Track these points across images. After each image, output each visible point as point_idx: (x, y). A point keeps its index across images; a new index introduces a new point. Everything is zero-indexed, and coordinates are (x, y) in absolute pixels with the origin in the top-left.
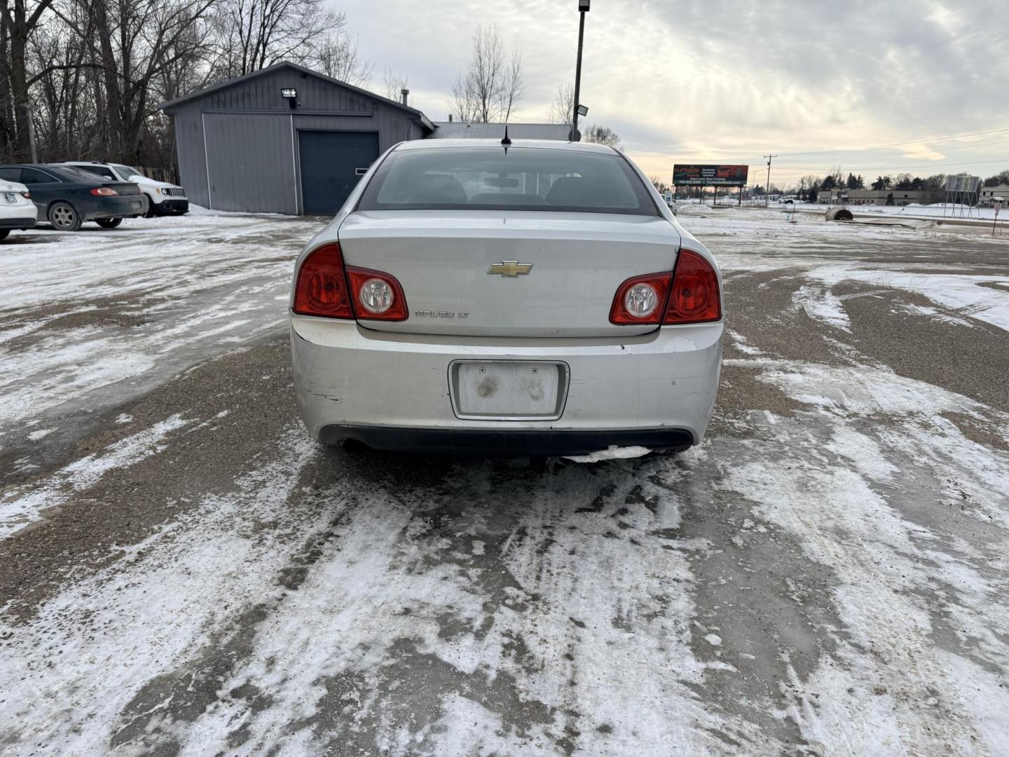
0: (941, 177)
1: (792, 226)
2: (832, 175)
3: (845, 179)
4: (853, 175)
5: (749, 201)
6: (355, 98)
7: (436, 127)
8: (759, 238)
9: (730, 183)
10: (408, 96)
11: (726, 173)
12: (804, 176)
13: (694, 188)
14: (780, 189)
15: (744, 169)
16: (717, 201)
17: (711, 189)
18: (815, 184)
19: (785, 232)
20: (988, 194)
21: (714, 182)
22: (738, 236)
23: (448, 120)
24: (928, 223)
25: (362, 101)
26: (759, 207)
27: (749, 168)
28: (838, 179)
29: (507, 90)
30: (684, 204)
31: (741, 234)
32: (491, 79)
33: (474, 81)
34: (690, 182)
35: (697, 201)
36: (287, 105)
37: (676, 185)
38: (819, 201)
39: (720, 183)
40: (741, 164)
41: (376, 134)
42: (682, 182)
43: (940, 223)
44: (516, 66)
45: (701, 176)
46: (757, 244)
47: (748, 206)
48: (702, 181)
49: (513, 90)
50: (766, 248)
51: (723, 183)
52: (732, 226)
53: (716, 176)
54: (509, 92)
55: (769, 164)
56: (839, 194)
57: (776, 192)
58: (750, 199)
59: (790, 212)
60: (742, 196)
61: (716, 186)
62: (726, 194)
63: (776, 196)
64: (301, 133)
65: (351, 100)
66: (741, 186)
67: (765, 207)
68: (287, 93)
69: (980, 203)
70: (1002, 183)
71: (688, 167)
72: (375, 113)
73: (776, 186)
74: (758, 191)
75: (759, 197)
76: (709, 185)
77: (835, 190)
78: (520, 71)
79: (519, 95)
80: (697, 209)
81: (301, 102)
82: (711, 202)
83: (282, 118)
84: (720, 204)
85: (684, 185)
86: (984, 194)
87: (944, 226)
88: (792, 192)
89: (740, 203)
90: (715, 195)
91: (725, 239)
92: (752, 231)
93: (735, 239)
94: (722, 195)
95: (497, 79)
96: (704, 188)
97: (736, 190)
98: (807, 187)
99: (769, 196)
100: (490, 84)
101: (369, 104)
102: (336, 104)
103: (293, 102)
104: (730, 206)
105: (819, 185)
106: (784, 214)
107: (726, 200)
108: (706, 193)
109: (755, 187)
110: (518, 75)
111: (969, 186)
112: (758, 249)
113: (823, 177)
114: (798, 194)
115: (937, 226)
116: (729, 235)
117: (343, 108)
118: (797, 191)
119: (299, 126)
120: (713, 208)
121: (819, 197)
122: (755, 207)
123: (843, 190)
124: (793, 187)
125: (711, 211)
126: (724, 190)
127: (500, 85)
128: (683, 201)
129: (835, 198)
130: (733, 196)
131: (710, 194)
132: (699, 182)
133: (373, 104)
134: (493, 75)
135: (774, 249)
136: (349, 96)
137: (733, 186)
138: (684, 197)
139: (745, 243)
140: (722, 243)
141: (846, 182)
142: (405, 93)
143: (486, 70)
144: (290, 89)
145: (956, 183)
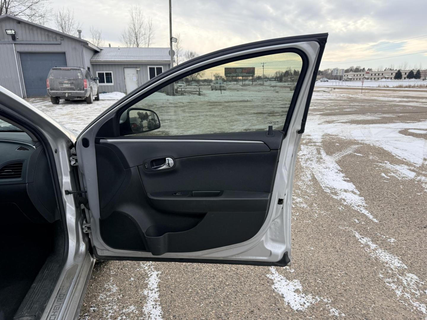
0: (328, 69)
1: (277, 94)
2: (287, 70)
3: (293, 72)
4: (295, 70)
5: (256, 82)
6: (50, 34)
7: (101, 50)
8: (264, 102)
9: (248, 75)
10: (81, 33)
11: (246, 71)
12: (277, 71)
13: (234, 78)
14: (268, 77)
15: (254, 69)
16: (244, 83)
17: (240, 78)
18: (281, 74)
19: (275, 98)
20: (346, 76)
21: (242, 75)
22: (254, 102)
23: (108, 46)
24: (330, 89)
25: (54, 36)
26: (261, 85)
27: (255, 68)
28: (290, 72)
29: (147, 35)
30: (230, 84)
31: (256, 100)
32: (139, 30)
33: (131, 31)
34: (232, 75)
35: (235, 83)
36: (10, 39)
37: (226, 77)
38: (283, 81)
39: (244, 75)
40: (252, 67)
41: (64, 53)
42: (229, 75)
43: (334, 89)
44: (150, 24)
45: (236, 72)
46: (263, 106)
47: (256, 85)
48: (237, 75)
49: (150, 35)
50: (269, 109)
51: (246, 75)
52: (251, 96)
53: (242, 72)
54: (148, 35)
55: (263, 66)
56: (291, 78)
57: (266, 78)
58: (256, 81)
59: (273, 87)
60: (253, 80)
61: (243, 76)
62: (247, 80)
63: (267, 80)
64: (21, 54)
65: (48, 35)
66: (252, 76)
67: (262, 85)
68: (9, 32)
69: (343, 79)
70: (350, 71)
71: (230, 68)
72: (62, 41)
73: (266, 75)
74: (259, 78)
75: (260, 80)
76: (240, 76)
77: (289, 77)
78: (152, 26)
79: (153, 37)
80: (235, 87)
81: (19, 37)
82: (241, 83)
83: (8, 46)
84: (245, 84)
85: (229, 76)
86: (345, 76)
87: (336, 90)
88: (273, 78)
89: (253, 83)
90: (243, 80)
91: (248, 104)
92: (260, 98)
93: (253, 104)
94: (245, 80)
95: (142, 29)
96: (238, 77)
97: (251, 78)
98: (278, 75)
99: (264, 80)
100: (139, 31)
101: (58, 38)
102: (39, 38)
103: (14, 37)
104: (249, 85)
105: (283, 75)
106: (271, 88)
107: (247, 82)
108: (239, 79)
109: (258, 76)
110: (152, 27)
111: (341, 73)
112: (265, 110)
113: (284, 71)
114: (275, 78)
115: (333, 90)
116: (250, 101)
117: (44, 39)
118: (274, 77)
119: (19, 50)
120: (242, 86)
121: (283, 80)
122: (259, 85)
123: (292, 76)
124: (273, 75)
125: (241, 87)
126: (246, 78)
127: (143, 32)
128: (230, 83)
129: (289, 79)
130: (250, 80)
131: (240, 80)
132: (235, 75)
133: (61, 37)
134: (140, 28)
135: (272, 109)
136: (46, 33)
137: (249, 76)
138: (230, 81)
139: (258, 106)
140: (246, 107)
141: (293, 73)
142: (80, 32)
143: (136, 25)
144: (11, 30)
145: (336, 72)
